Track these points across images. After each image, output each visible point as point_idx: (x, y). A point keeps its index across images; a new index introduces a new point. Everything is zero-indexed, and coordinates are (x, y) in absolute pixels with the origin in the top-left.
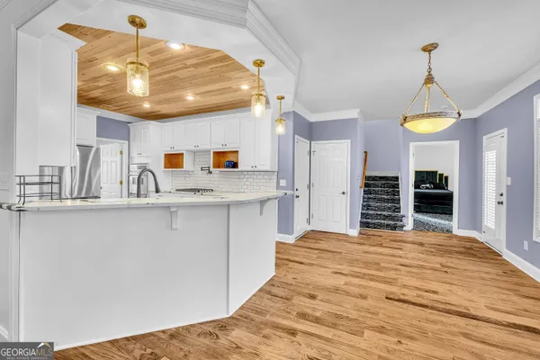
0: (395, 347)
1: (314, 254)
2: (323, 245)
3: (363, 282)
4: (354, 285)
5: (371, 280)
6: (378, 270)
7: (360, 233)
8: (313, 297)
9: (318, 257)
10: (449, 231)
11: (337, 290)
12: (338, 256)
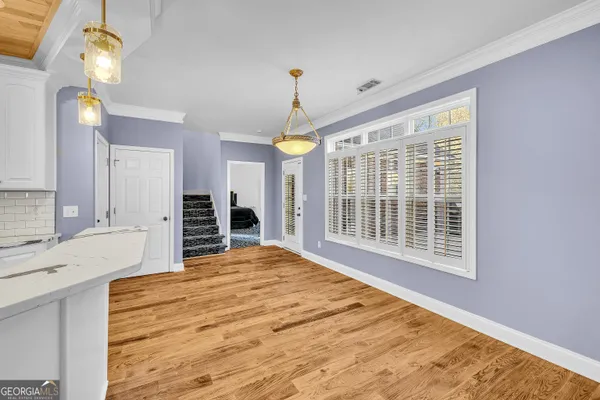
0: (324, 379)
1: (150, 316)
2: (150, 296)
3: (240, 325)
4: (235, 334)
5: (244, 318)
6: (240, 303)
7: (185, 266)
8: (204, 382)
9: (159, 318)
10: (256, 244)
11: (223, 352)
12: (185, 304)
